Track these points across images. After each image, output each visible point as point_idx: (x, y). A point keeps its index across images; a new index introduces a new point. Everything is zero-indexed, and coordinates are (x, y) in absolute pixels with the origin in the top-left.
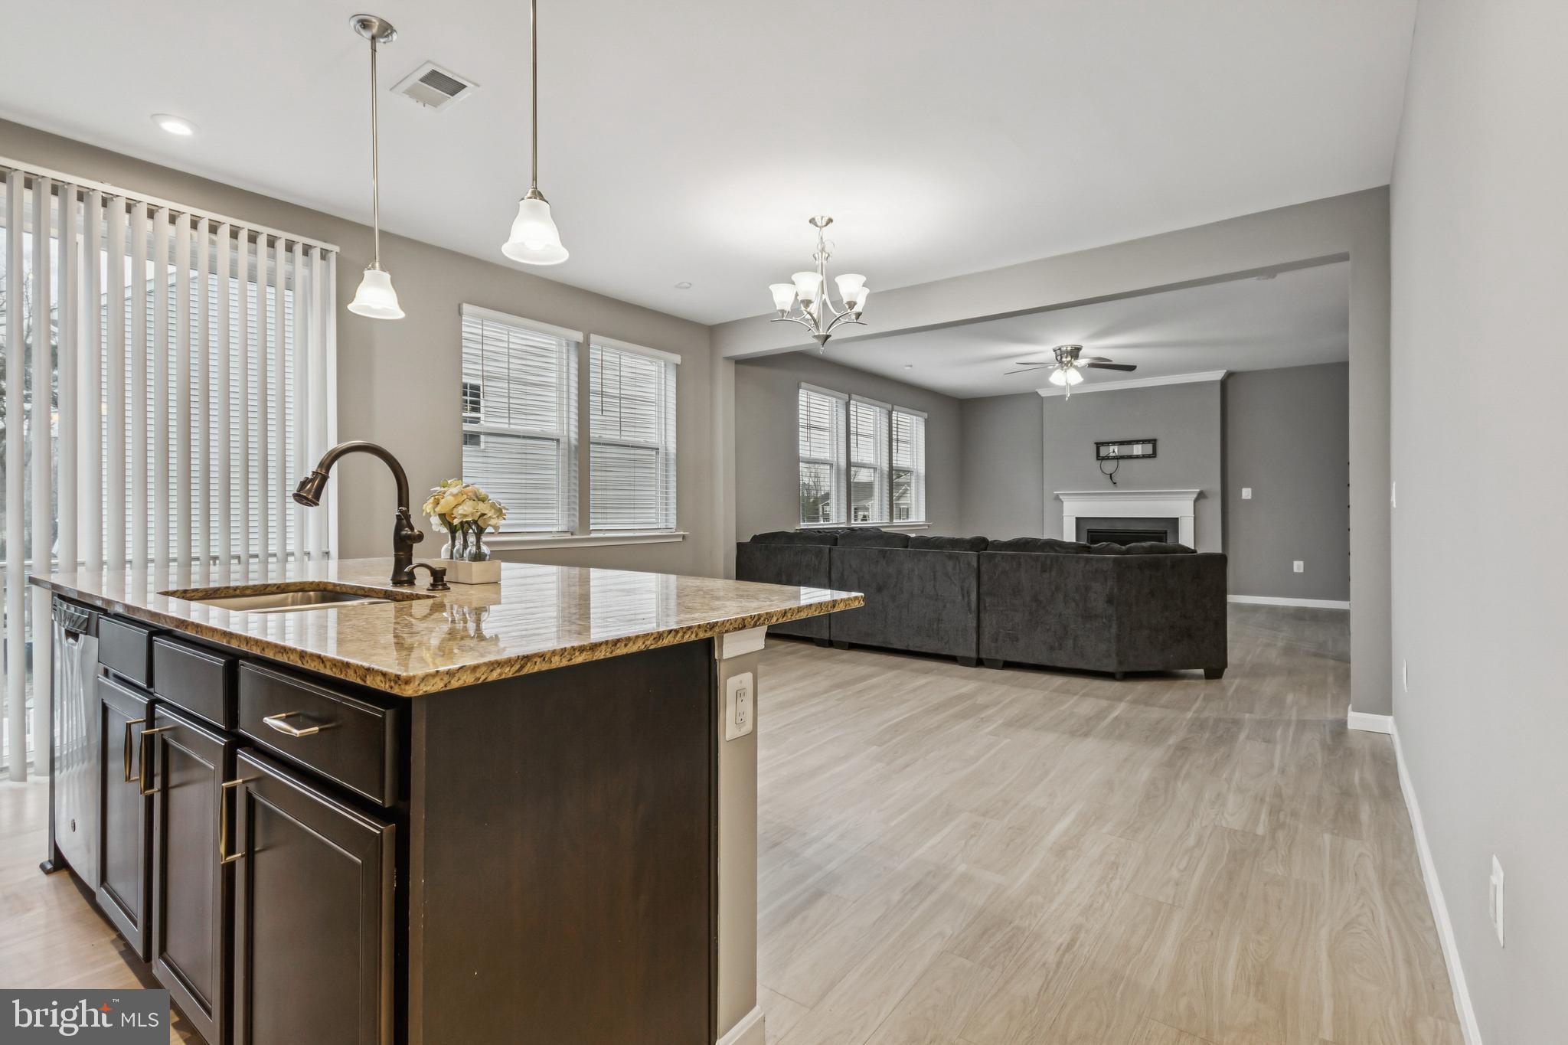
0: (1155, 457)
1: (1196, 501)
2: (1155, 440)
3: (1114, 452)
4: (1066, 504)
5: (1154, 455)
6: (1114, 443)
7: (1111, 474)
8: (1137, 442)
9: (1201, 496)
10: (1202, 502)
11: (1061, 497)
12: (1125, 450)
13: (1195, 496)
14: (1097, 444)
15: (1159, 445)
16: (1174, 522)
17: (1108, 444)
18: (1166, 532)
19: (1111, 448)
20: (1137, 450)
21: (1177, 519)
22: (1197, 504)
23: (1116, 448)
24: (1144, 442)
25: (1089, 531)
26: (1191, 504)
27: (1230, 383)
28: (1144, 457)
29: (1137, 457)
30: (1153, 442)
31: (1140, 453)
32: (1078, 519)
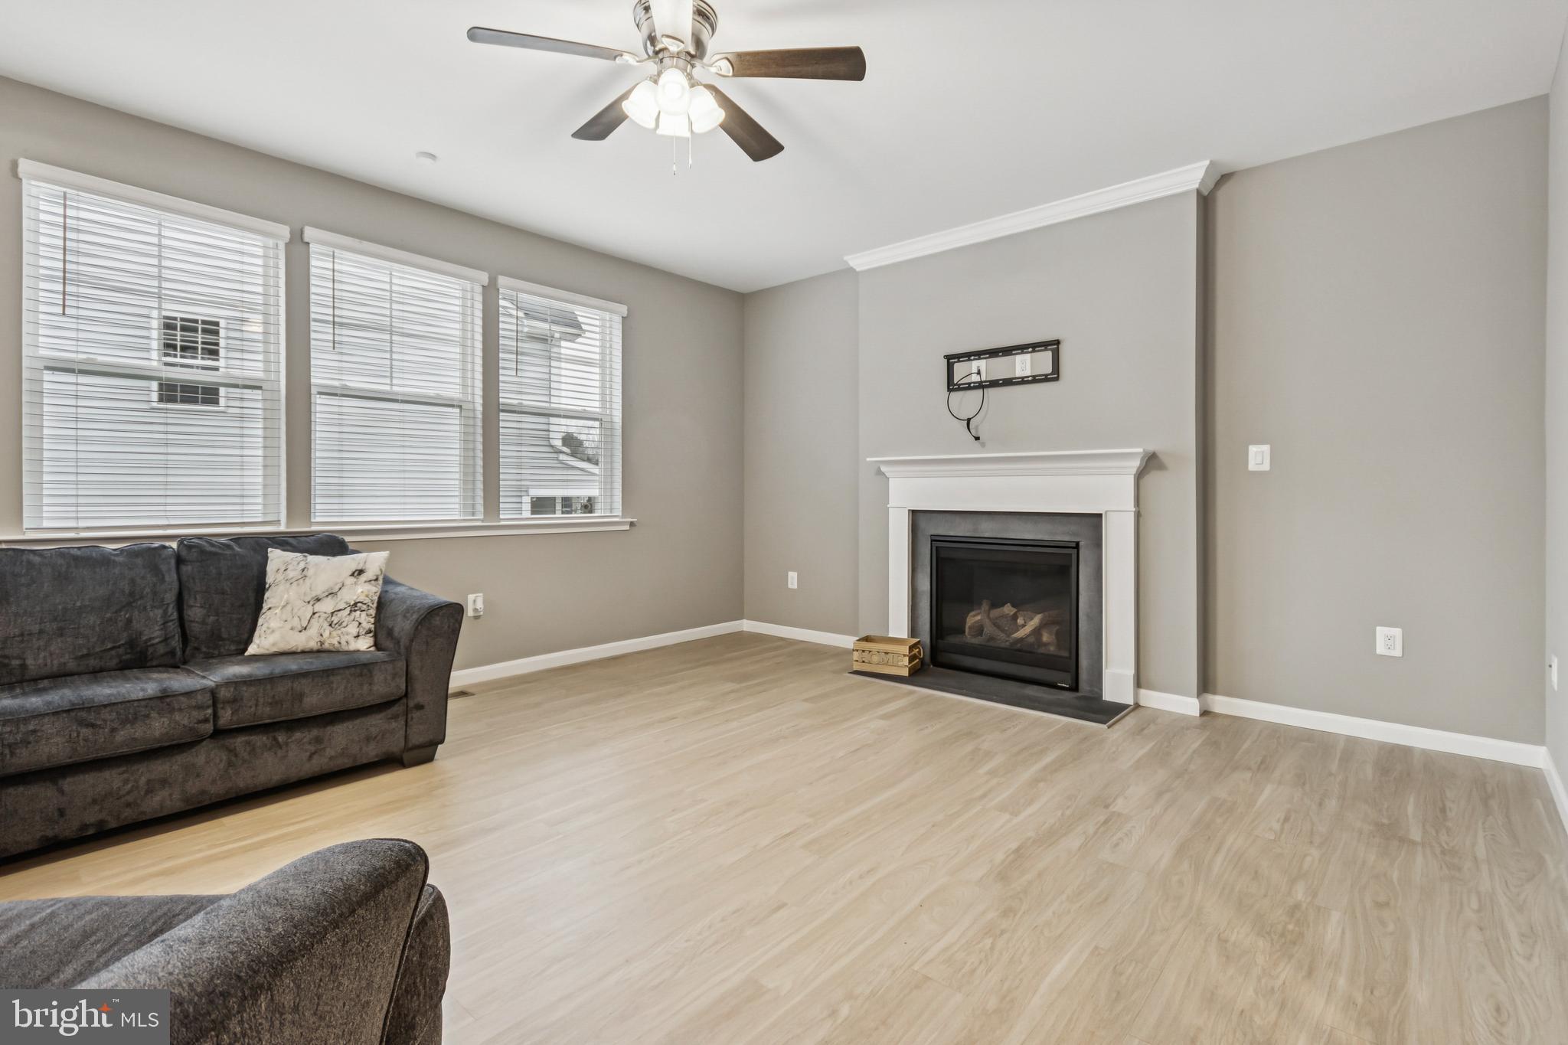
0: (1057, 379)
1: (1140, 476)
2: (1058, 342)
3: (979, 373)
4: (893, 483)
5: (1055, 375)
6: (979, 354)
7: (969, 420)
8: (1022, 348)
9: (1151, 463)
10: (1153, 478)
11: (883, 469)
12: (997, 368)
13: (1135, 464)
14: (948, 358)
15: (1065, 351)
16: (1094, 521)
17: (968, 356)
18: (1077, 546)
19: (975, 365)
20: (1023, 365)
21: (1100, 516)
22: (1143, 482)
23: (982, 364)
24: (1034, 347)
25: (934, 539)
26: (1130, 481)
27: (1222, 196)
28: (1035, 380)
29: (1023, 381)
30: (1053, 346)
31: (1028, 372)
32: (914, 514)
